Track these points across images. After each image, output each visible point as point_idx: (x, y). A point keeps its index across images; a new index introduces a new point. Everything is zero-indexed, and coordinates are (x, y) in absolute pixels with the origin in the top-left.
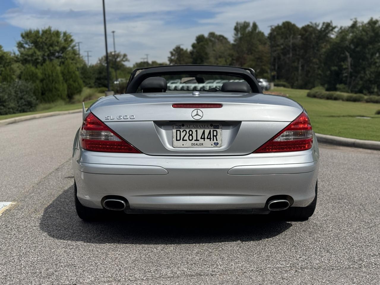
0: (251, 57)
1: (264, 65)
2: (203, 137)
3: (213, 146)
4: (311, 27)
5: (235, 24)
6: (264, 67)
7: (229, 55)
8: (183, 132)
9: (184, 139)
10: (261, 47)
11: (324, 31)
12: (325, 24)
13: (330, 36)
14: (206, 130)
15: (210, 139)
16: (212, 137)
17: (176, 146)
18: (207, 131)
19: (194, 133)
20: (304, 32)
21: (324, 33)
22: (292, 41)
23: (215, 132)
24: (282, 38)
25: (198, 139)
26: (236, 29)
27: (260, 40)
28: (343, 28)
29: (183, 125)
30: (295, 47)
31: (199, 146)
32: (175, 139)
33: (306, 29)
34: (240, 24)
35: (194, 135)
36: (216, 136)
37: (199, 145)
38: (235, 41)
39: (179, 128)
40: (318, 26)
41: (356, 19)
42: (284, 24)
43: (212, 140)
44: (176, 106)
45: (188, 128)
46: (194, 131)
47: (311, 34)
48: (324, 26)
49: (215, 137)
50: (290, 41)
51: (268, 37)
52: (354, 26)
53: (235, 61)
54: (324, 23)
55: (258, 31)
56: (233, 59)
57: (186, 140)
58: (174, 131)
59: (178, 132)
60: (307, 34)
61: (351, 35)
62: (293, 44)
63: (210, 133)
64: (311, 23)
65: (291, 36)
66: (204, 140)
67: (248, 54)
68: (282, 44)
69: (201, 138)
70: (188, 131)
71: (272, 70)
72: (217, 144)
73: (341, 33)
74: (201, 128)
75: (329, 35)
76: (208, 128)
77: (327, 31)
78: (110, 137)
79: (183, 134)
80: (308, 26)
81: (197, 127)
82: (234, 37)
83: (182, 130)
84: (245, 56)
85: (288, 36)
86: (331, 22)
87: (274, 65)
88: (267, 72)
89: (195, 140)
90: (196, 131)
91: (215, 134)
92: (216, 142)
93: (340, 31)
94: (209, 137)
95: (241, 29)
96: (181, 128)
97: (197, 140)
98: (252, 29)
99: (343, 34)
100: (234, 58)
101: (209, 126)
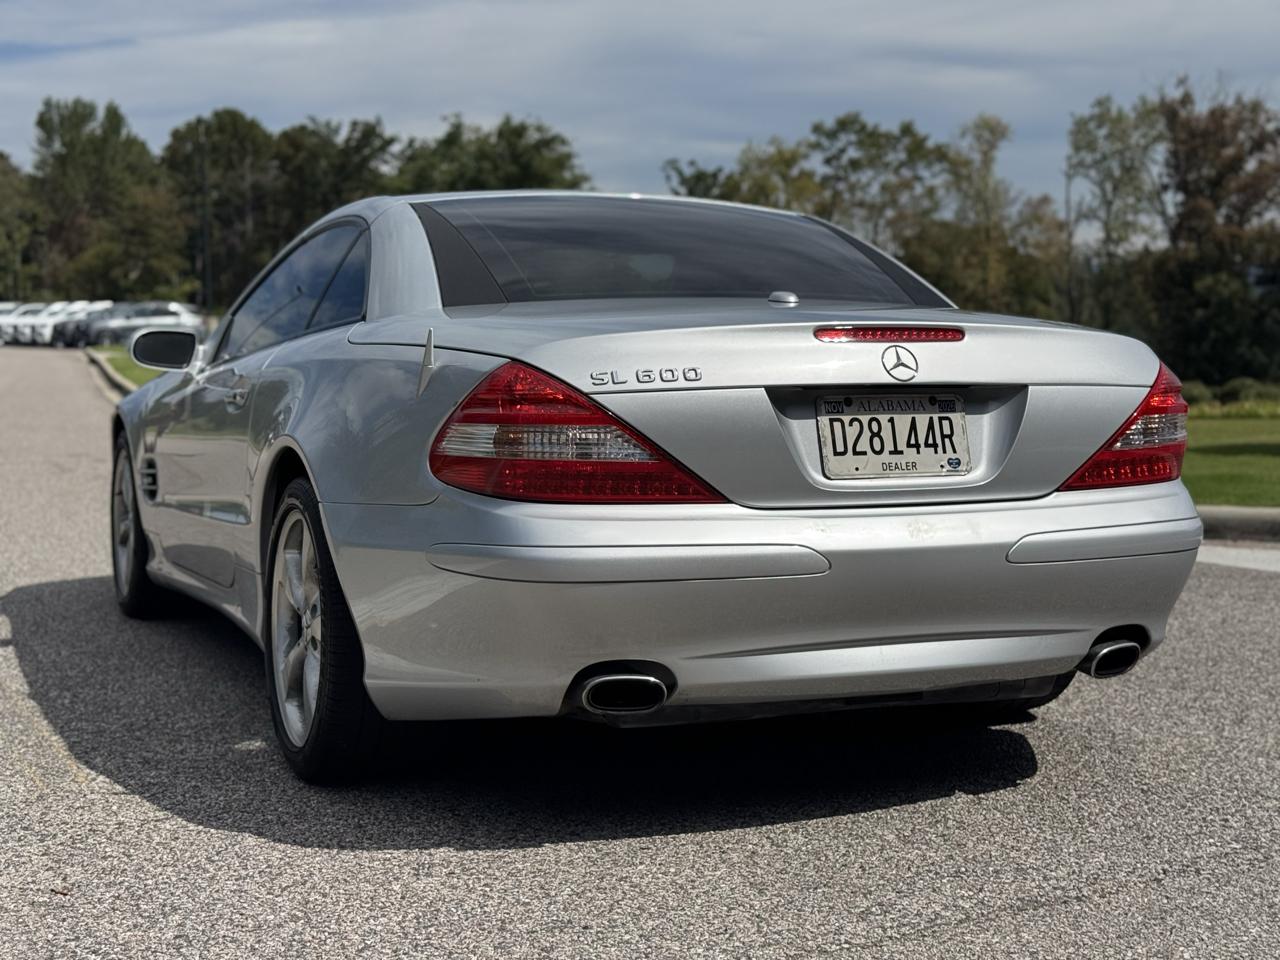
0: (104, 224)
1: (157, 256)
2: (913, 442)
3: (944, 470)
4: (314, 133)
5: (39, 107)
6: (155, 263)
7: (21, 216)
8: (851, 424)
9: (858, 449)
10: (140, 194)
11: (358, 148)
12: (360, 128)
13: (377, 168)
14: (918, 417)
15: (935, 445)
16: (939, 441)
17: (837, 472)
18: (922, 421)
19: (886, 426)
20: (290, 151)
21: (356, 159)
22: (249, 179)
23: (946, 423)
24: (215, 163)
25: (899, 449)
26: (43, 122)
27: (132, 169)
28: (417, 145)
29: (849, 403)
30: (259, 199)
31: (906, 471)
32: (828, 449)
33: (295, 138)
34: (58, 106)
35: (886, 433)
36: (950, 437)
37: (904, 467)
38: (40, 165)
39: (838, 412)
40: (336, 131)
41: (458, 116)
42: (218, 115)
43: (940, 449)
45: (866, 411)
47: (314, 156)
48: (357, 135)
49: (947, 441)
50: (242, 178)
51: (163, 160)
52: (453, 139)
53: (44, 239)
54: (355, 124)
55: (128, 135)
56: (36, 232)
57: (865, 453)
58: (824, 420)
59: (837, 425)
60: (302, 155)
61: (444, 167)
62: (255, 187)
63: (931, 426)
64: (313, 120)
65: (248, 160)
66: (918, 452)
67: (95, 217)
68: (217, 187)
69: (909, 445)
70: (865, 419)
71: (185, 274)
72: (956, 463)
73: (411, 159)
74: (903, 411)
75: (373, 164)
76: (925, 411)
77: (367, 151)
78: (595, 449)
79: (852, 432)
80: (303, 129)
81: (889, 408)
82: (36, 151)
83: (846, 419)
84: (83, 220)
85: (235, 157)
86: (379, 122)
87: (192, 259)
88: (168, 282)
89: (891, 453)
90: (889, 421)
91: (947, 431)
92: (954, 456)
93: (409, 153)
94: (931, 441)
95: (62, 122)
96: (842, 412)
97: (896, 452)
98: (102, 125)
99: (421, 163)
100: (41, 228)
101: (927, 405)
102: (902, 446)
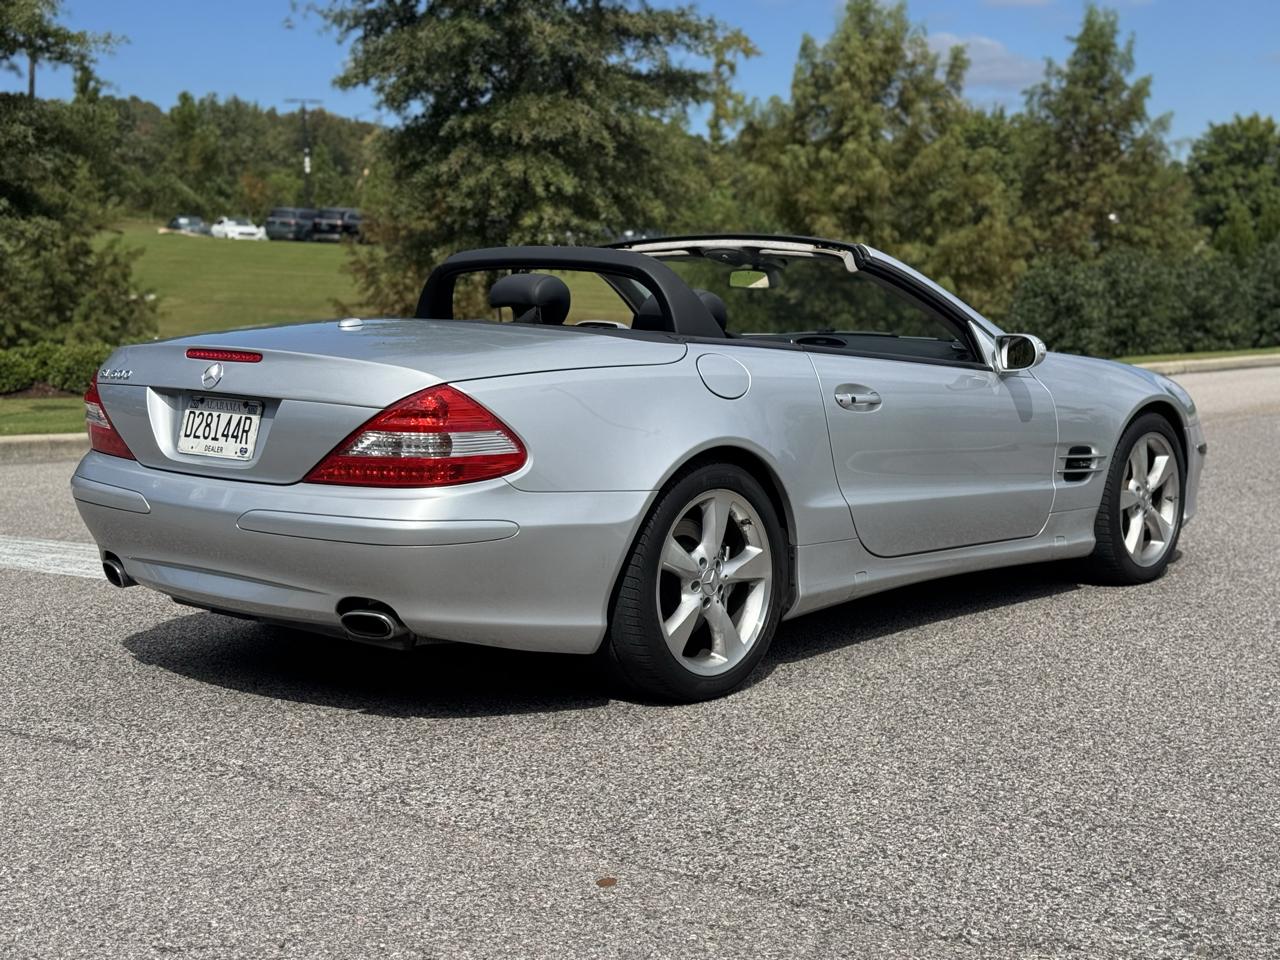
2: (226, 433)
3: (237, 456)
8: (198, 416)
9: (197, 434)
14: (234, 416)
15: (236, 437)
16: (240, 434)
17: (182, 448)
18: (236, 418)
19: (215, 419)
23: (248, 423)
25: (217, 437)
29: (202, 401)
31: (216, 454)
32: (182, 433)
35: (213, 426)
36: (247, 432)
37: (216, 450)
39: (195, 407)
43: (239, 440)
44: (194, 353)
45: (208, 408)
46: (215, 414)
49: (245, 435)
57: (199, 437)
58: (186, 413)
59: (191, 415)
63: (239, 423)
66: (226, 441)
69: (223, 435)
70: (206, 413)
72: (245, 453)
74: (227, 411)
76: (239, 411)
79: (197, 422)
81: (221, 408)
83: (197, 412)
89: (212, 439)
90: (217, 417)
91: (246, 428)
92: (245, 447)
94: (235, 434)
96: (197, 407)
97: (215, 439)
101: (242, 407)
102: (219, 436)
